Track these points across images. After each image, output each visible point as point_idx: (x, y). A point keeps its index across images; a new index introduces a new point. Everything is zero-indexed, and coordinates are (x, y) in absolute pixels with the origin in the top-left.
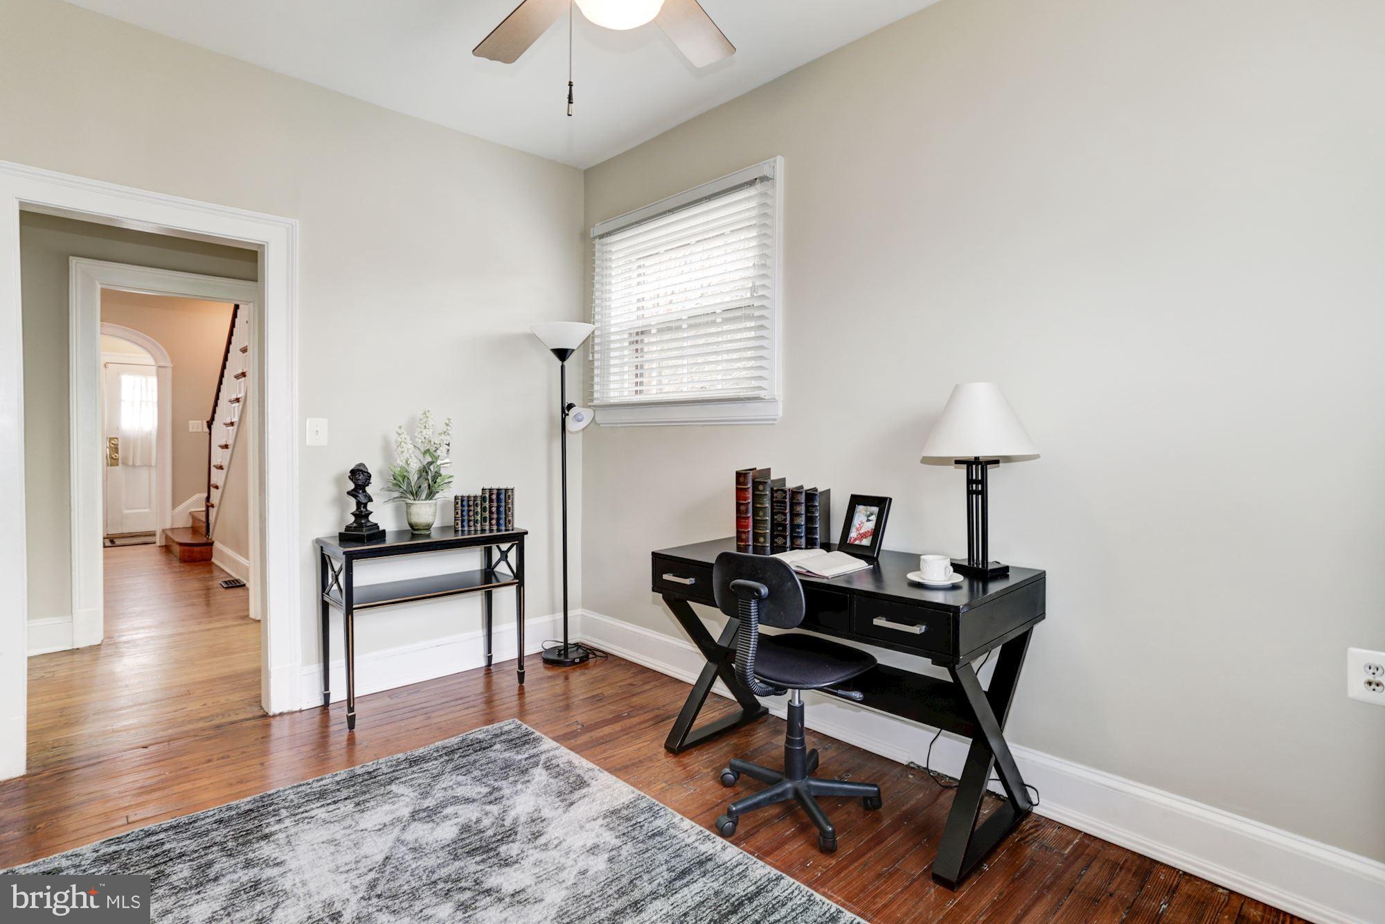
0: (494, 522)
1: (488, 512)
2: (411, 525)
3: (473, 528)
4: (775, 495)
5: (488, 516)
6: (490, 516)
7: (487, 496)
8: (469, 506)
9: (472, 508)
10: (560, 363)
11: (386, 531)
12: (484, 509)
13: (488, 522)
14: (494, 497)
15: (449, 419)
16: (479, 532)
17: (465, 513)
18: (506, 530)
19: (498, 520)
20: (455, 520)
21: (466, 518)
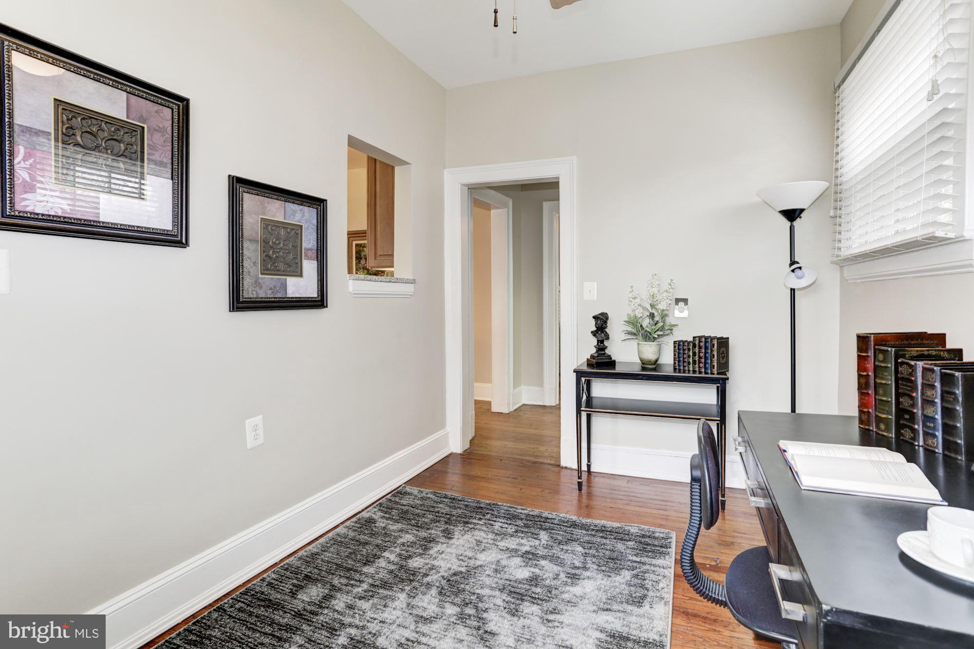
0: (702, 365)
1: (697, 356)
2: (641, 360)
3: (687, 368)
4: (900, 369)
5: (697, 359)
6: (699, 360)
7: (697, 343)
8: (684, 350)
9: (686, 352)
10: (788, 224)
11: (616, 361)
12: (694, 354)
13: (697, 365)
14: (702, 344)
15: (672, 280)
16: (691, 372)
17: (681, 355)
18: (712, 374)
19: (705, 363)
20: (674, 360)
21: (682, 359)
